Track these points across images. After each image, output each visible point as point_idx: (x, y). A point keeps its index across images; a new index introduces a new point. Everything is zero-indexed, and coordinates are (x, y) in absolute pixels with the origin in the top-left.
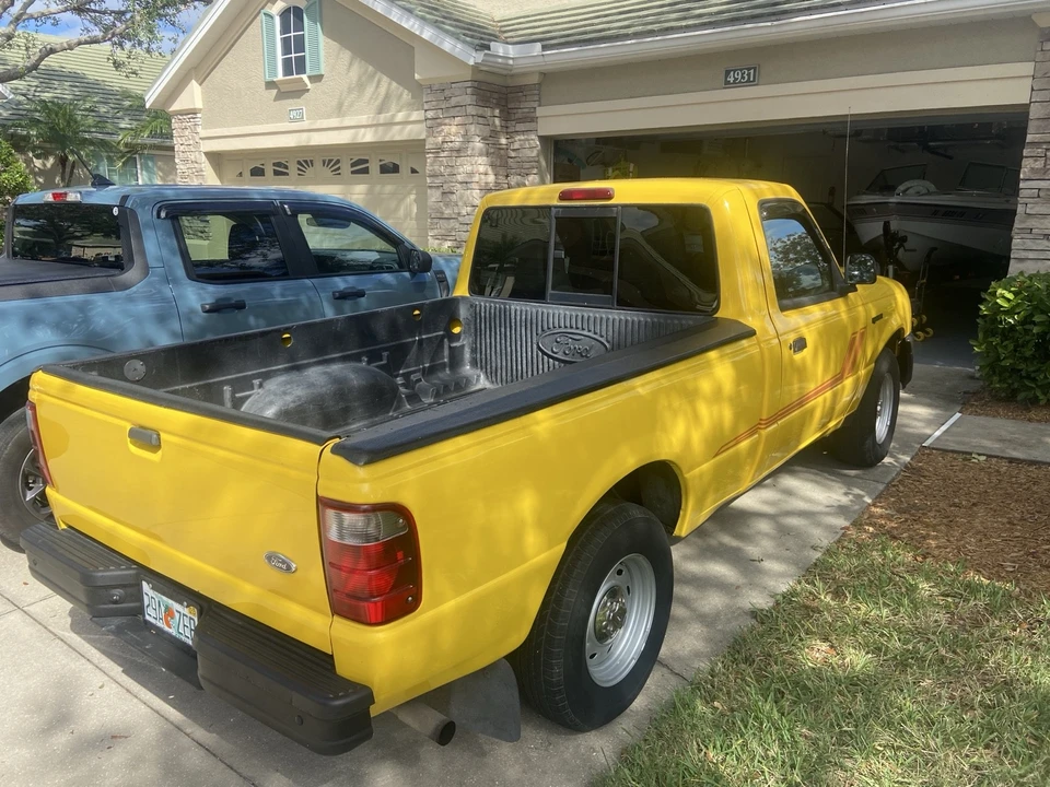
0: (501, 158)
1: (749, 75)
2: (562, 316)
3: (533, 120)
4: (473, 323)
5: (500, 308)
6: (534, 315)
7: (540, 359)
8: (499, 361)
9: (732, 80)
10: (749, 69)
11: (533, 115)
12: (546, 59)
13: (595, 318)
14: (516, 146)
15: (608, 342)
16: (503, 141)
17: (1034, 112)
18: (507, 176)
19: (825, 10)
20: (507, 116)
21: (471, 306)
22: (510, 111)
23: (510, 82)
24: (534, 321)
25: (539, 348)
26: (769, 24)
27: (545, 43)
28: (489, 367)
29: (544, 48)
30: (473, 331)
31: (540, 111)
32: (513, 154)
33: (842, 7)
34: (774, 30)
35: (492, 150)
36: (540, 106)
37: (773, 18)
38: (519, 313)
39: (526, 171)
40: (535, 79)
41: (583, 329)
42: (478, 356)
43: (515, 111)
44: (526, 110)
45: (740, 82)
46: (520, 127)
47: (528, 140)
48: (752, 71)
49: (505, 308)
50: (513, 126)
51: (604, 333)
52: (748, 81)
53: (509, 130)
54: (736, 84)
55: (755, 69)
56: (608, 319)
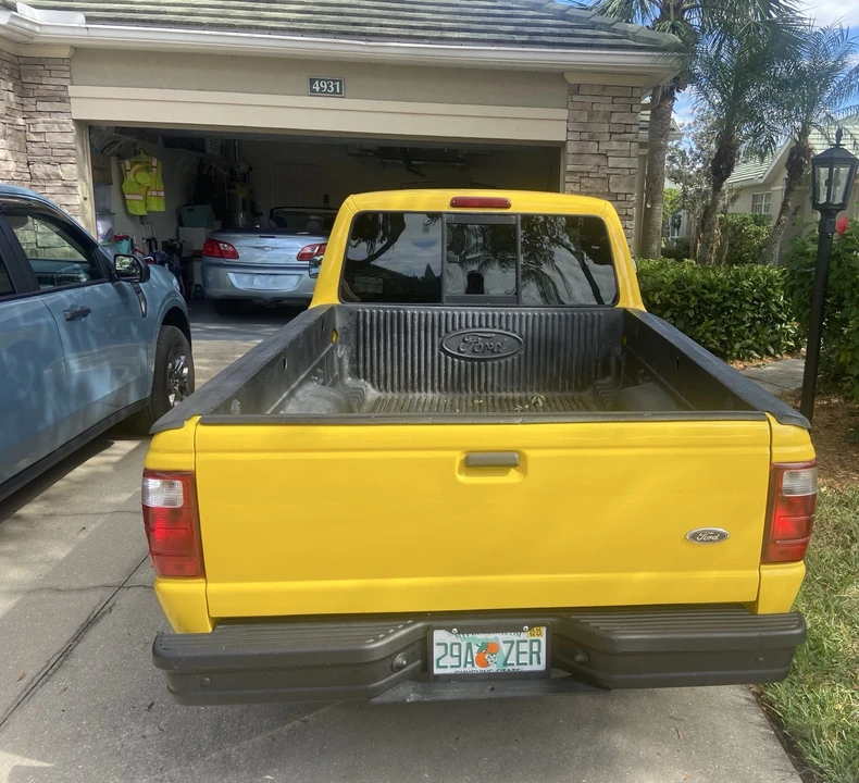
0: (19, 141)
1: (335, 86)
2: (470, 317)
3: (64, 100)
4: (353, 330)
5: (392, 314)
6: (437, 318)
7: (443, 360)
8: (389, 368)
9: (318, 89)
10: (334, 81)
11: (64, 94)
12: (92, 33)
13: (507, 316)
14: (40, 128)
15: (521, 336)
16: (21, 121)
17: (571, 148)
18: (28, 164)
19: (412, 40)
20: (22, 91)
21: (351, 314)
22: (25, 86)
23: (25, 52)
24: (437, 323)
25: (442, 349)
26: (363, 43)
27: (89, 13)
28: (375, 376)
29: (89, 19)
30: (352, 340)
31: (72, 90)
32: (34, 138)
33: (426, 41)
34: (368, 50)
35: (9, 132)
36: (72, 84)
37: (364, 38)
38: (416, 317)
39: (58, 159)
40: (65, 53)
41: (494, 327)
42: (361, 366)
43: (35, 87)
44: (52, 87)
45: (326, 92)
46: (41, 106)
47: (57, 123)
48: (338, 83)
49: (399, 314)
50: (30, 104)
51: (517, 329)
52: (335, 92)
53: (25, 109)
54: (321, 93)
55: (341, 82)
56: (521, 316)
